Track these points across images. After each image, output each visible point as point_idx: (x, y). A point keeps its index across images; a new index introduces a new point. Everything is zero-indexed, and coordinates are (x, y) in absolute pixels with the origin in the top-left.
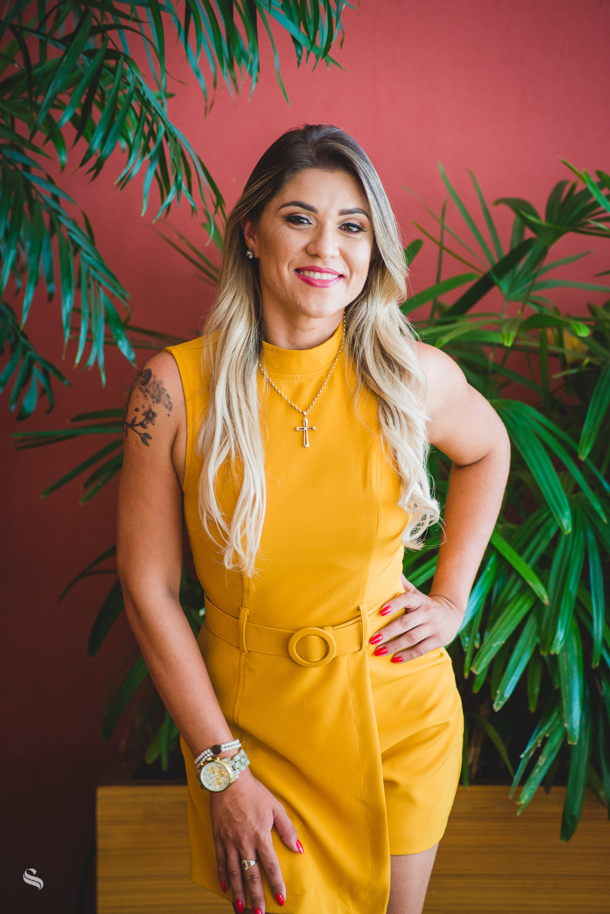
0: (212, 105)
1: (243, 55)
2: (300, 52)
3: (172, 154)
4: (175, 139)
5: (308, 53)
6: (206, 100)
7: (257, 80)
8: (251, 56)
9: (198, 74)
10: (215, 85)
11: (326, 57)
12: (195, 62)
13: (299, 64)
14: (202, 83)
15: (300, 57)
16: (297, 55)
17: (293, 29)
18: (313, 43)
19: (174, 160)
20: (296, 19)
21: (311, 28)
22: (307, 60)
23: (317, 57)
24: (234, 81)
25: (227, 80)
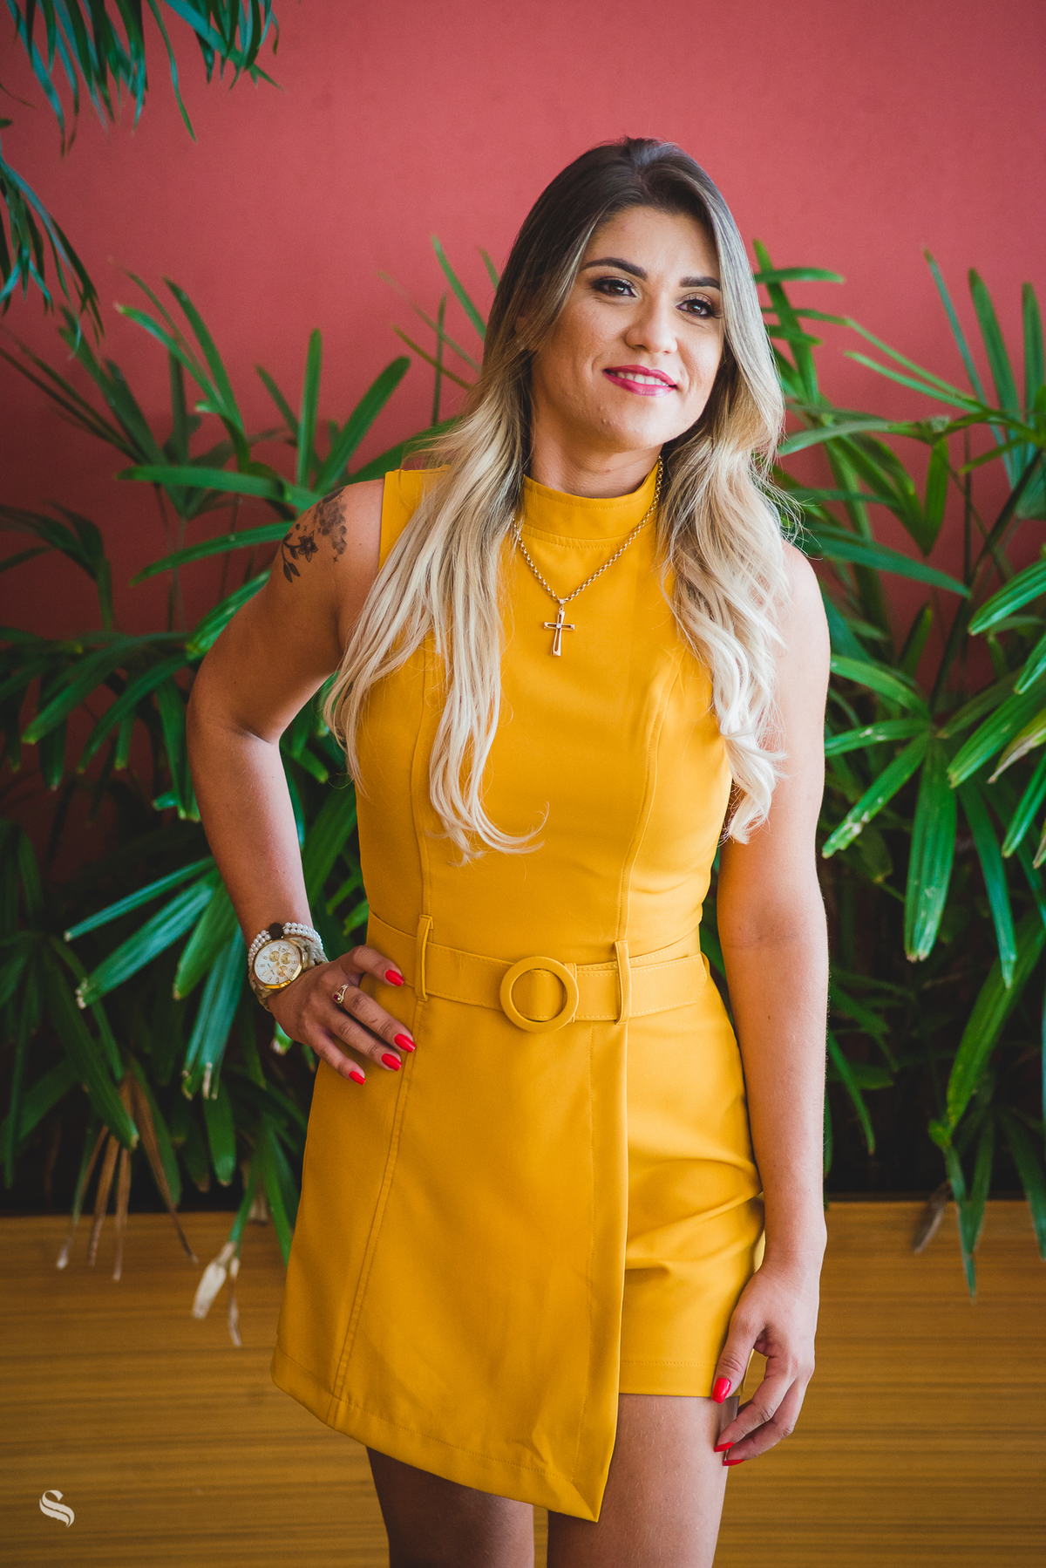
0: (72, 139)
1: (121, 62)
2: (210, 59)
3: (13, 215)
4: (17, 193)
5: (223, 60)
6: (63, 131)
7: (144, 102)
8: (133, 64)
9: (49, 91)
10: (77, 107)
11: (252, 68)
12: (43, 70)
13: (209, 78)
14: (56, 104)
15: (210, 67)
16: (207, 63)
17: (197, 21)
18: (230, 45)
19: (16, 226)
20: (203, 7)
21: (227, 21)
22: (222, 71)
23: (237, 68)
24: (107, 102)
25: (95, 100)
